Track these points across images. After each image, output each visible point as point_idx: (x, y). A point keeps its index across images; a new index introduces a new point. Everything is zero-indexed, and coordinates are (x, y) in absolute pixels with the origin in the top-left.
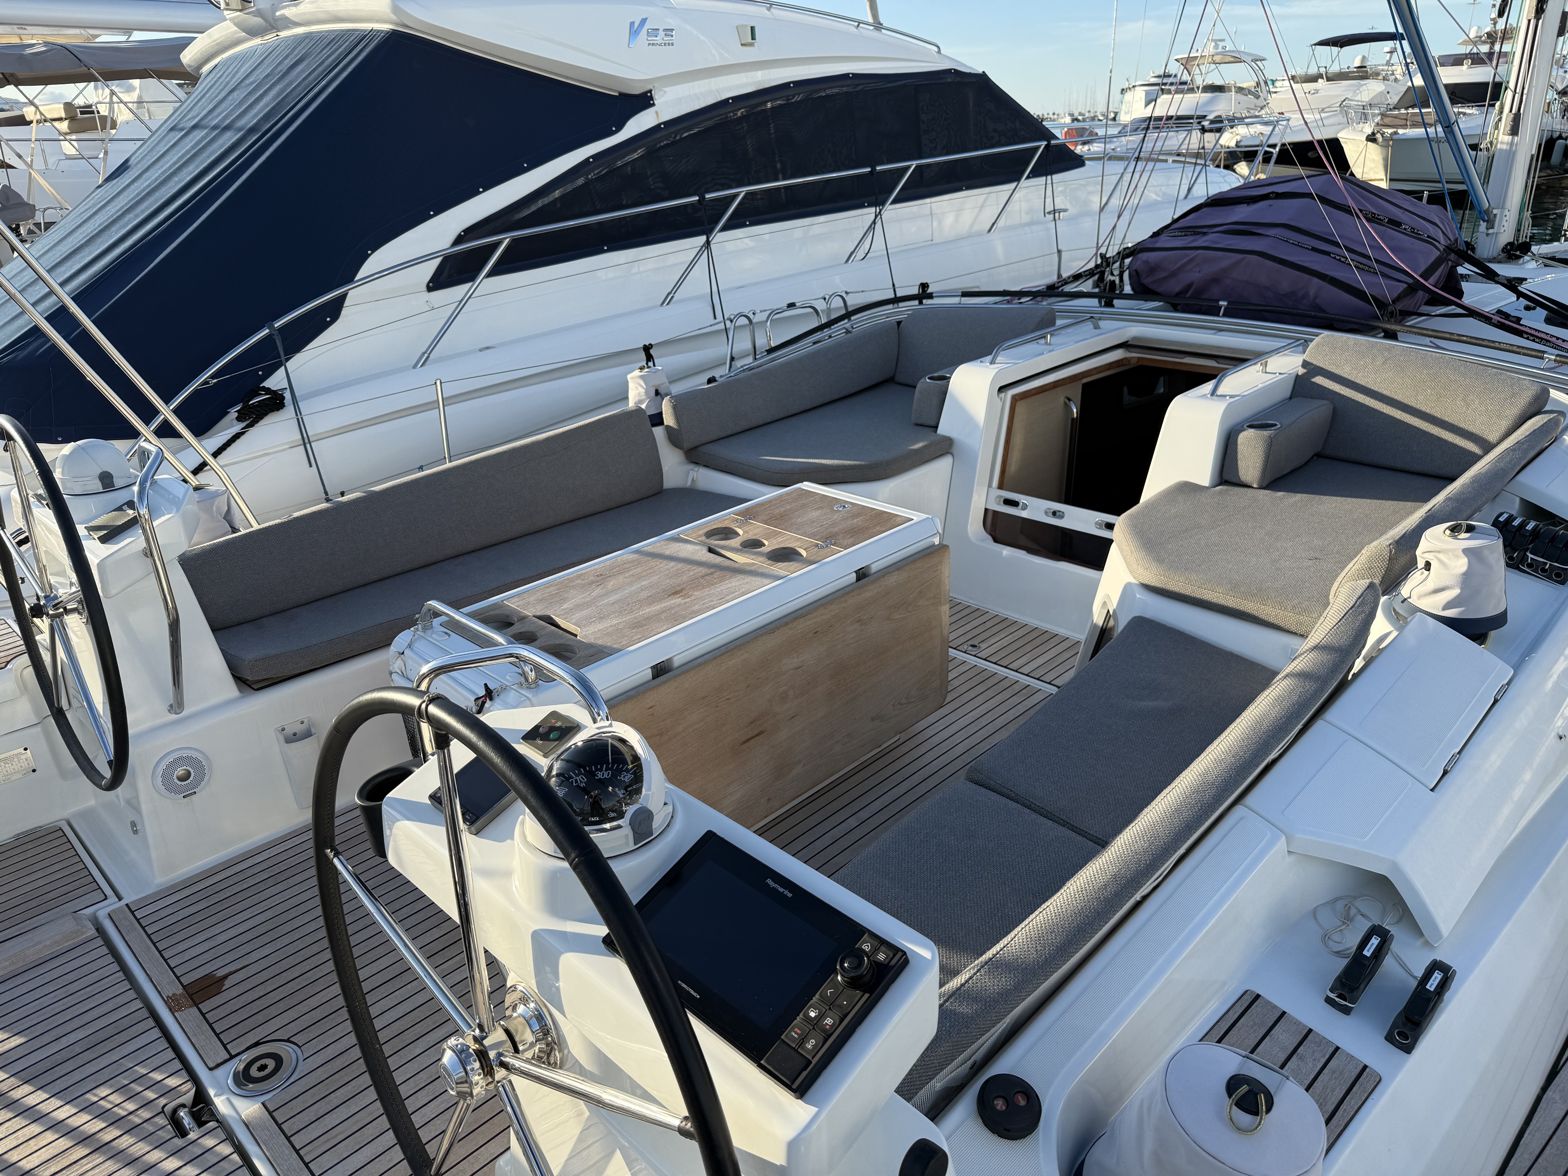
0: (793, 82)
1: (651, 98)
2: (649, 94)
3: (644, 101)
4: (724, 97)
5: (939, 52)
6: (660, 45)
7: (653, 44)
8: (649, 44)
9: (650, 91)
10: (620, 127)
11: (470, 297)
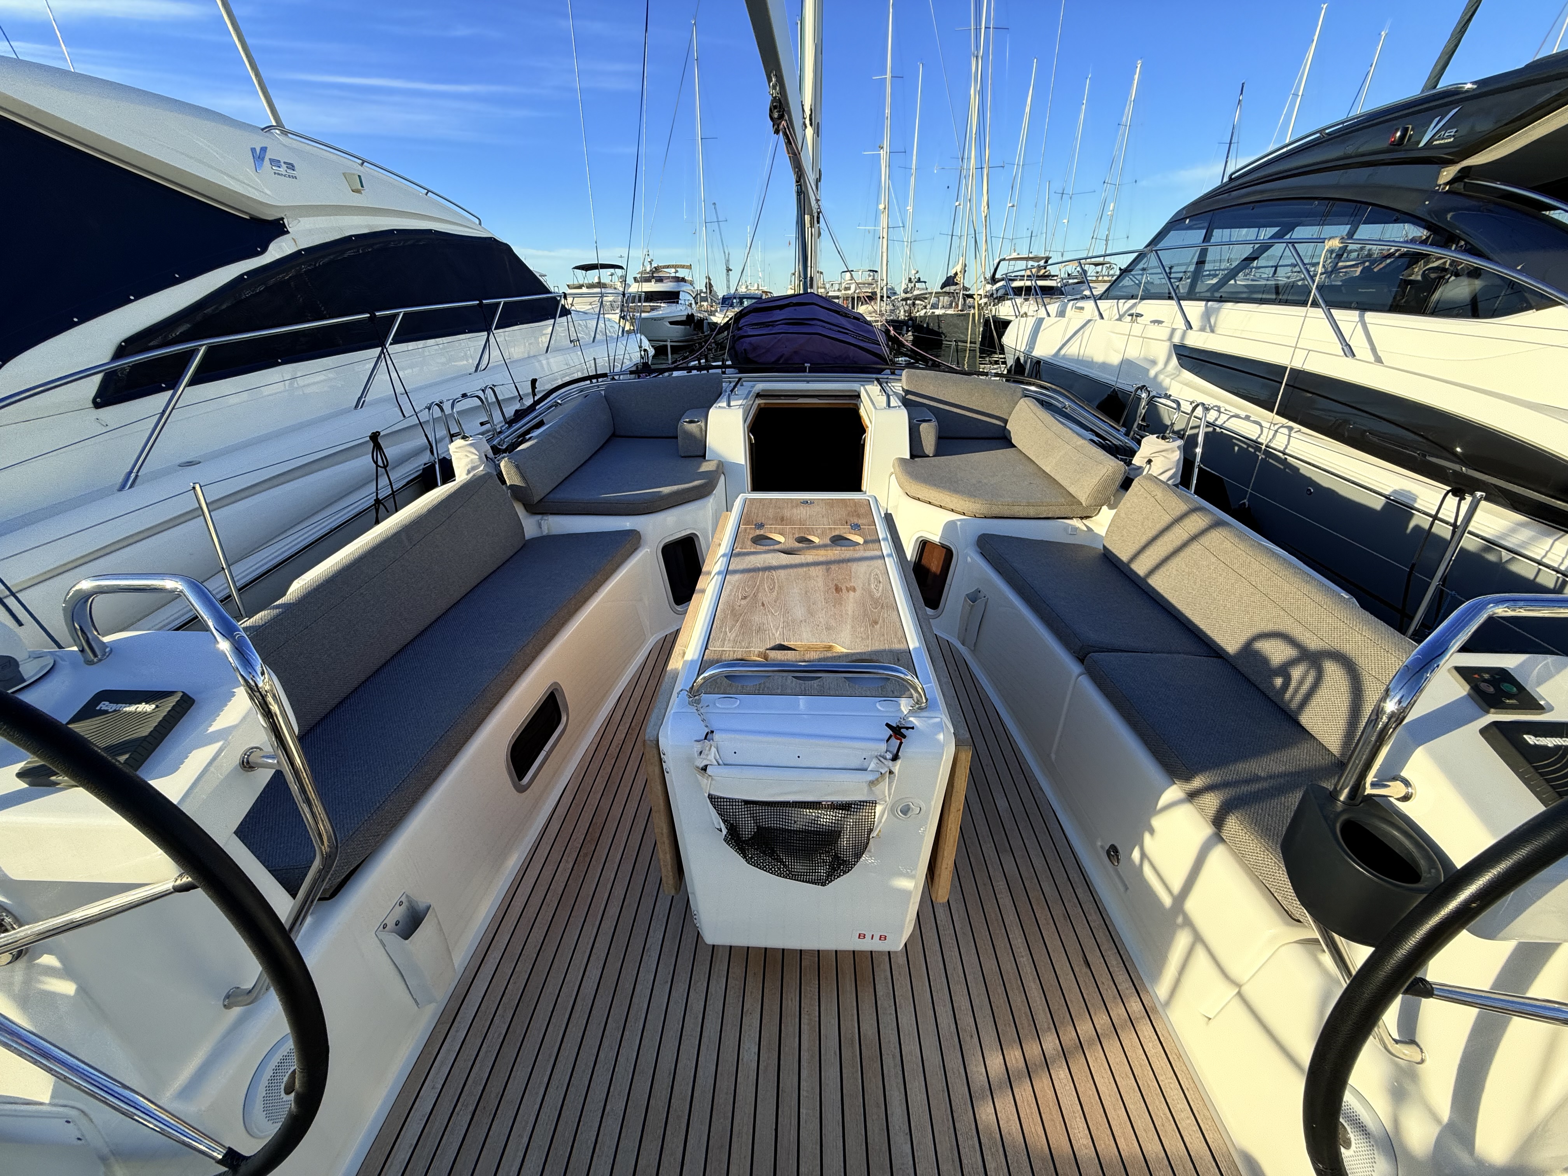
0: (396, 230)
1: (284, 225)
2: (281, 222)
3: (278, 228)
4: (347, 234)
5: (480, 224)
6: (285, 176)
7: (279, 174)
8: (275, 173)
9: (282, 219)
10: (264, 249)
11: (173, 408)
